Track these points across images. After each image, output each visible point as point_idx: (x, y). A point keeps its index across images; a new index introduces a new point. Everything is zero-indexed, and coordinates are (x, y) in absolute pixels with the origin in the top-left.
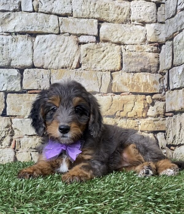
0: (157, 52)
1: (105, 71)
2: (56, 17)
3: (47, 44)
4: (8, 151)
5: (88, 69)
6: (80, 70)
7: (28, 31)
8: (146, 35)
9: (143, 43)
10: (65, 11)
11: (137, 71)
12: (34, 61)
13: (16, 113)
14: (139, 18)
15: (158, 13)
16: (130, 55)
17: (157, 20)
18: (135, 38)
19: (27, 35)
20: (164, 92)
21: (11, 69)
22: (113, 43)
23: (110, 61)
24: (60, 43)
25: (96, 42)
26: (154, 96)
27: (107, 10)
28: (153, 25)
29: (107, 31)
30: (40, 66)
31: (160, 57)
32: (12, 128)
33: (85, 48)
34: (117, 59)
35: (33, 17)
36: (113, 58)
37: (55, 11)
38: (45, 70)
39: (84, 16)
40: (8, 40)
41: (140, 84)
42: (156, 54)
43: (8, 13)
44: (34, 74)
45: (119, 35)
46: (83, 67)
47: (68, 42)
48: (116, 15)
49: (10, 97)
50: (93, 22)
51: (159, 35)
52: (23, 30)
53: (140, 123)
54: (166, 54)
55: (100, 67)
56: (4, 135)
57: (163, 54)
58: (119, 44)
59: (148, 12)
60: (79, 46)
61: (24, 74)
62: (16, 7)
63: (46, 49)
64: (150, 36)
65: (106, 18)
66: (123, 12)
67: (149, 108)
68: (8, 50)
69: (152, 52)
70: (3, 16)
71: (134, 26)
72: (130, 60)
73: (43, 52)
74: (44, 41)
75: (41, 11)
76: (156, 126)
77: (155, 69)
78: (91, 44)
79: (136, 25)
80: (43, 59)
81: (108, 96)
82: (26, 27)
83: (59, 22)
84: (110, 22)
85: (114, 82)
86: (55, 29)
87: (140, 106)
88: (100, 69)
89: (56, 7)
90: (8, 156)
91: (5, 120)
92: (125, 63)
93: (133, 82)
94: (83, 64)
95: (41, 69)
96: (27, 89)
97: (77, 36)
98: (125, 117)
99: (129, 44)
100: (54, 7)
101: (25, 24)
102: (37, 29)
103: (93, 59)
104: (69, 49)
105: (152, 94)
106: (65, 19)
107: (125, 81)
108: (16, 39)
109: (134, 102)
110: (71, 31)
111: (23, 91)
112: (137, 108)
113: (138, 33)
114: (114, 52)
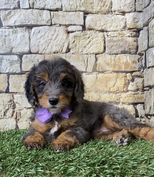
0: (136, 37)
1: (91, 54)
2: (49, 12)
3: (41, 34)
4: (11, 120)
5: (76, 53)
6: (69, 54)
7: (26, 24)
8: (126, 23)
9: (123, 30)
10: (56, 7)
11: (118, 53)
12: (31, 48)
13: (17, 90)
14: (119, 8)
15: (136, 4)
16: (112, 40)
17: (135, 10)
18: (116, 25)
19: (25, 27)
20: (142, 70)
21: (12, 55)
22: (97, 30)
23: (95, 45)
24: (52, 32)
25: (82, 31)
26: (133, 73)
27: (91, 4)
28: (132, 14)
29: (91, 21)
30: (35, 52)
31: (138, 41)
32: (14, 102)
33: (73, 35)
34: (101, 44)
35: (30, 12)
36: (97, 43)
37: (48, 7)
38: (40, 55)
39: (72, 10)
40: (10, 32)
41: (121, 64)
42: (135, 38)
43: (10, 11)
44: (31, 58)
45: (102, 24)
46: (71, 51)
47: (58, 31)
48: (99, 8)
49: (12, 78)
50: (80, 14)
51: (137, 22)
52: (22, 24)
53: (121, 96)
54: (144, 38)
55: (86, 51)
56: (8, 108)
57: (142, 38)
58: (102, 31)
59: (127, 3)
60: (68, 34)
61: (22, 59)
62: (16, 6)
63: (41, 38)
64: (130, 23)
65: (90, 10)
66: (105, 5)
67: (129, 84)
68: (10, 40)
69: (132, 37)
70: (6, 14)
71: (115, 16)
72: (112, 44)
73: (38, 41)
74: (39, 32)
75: (36, 7)
76: (136, 99)
77: (134, 50)
78: (78, 32)
79: (117, 14)
80: (38, 46)
81: (93, 75)
82: (24, 21)
83: (51, 15)
84: (94, 14)
85: (98, 62)
86: (48, 22)
87: (121, 82)
88: (86, 53)
89: (49, 3)
90: (11, 125)
91: (8, 96)
92: (107, 47)
93: (115, 63)
94: (71, 49)
95: (36, 55)
96: (25, 71)
97: (66, 26)
98: (108, 92)
99: (111, 31)
100: (47, 4)
101: (23, 19)
102: (33, 23)
103: (80, 45)
104: (60, 37)
105: (132, 72)
106: (56, 13)
107: (108, 62)
108: (16, 31)
109: (116, 79)
110: (61, 23)
111: (22, 73)
112: (119, 84)
113: (118, 21)
114: (98, 38)
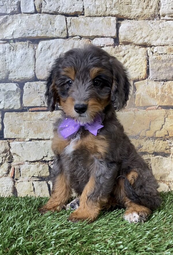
2: (64, 17)
4: (6, 180)
7: (29, 37)
10: (75, 9)
11: (169, 79)
12: (36, 72)
13: (16, 135)
14: (171, 11)
16: (159, 59)
18: (165, 37)
19: (28, 41)
21: (8, 83)
22: (136, 45)
23: (133, 67)
24: (69, 48)
25: (114, 46)
27: (128, 5)
29: (128, 31)
30: (43, 77)
32: (10, 153)
34: (142, 65)
35: (35, 19)
36: (136, 64)
37: (63, 10)
39: (98, 14)
40: (6, 48)
43: (5, 16)
44: (36, 88)
45: (144, 35)
48: (140, 10)
49: (8, 116)
50: (110, 21)
52: (24, 36)
53: (172, 145)
56: (1, 162)
58: (145, 45)
61: (24, 88)
62: (14, 9)
63: (51, 57)
65: (127, 14)
66: (150, 6)
68: (5, 61)
71: (165, 22)
72: (159, 65)
73: (47, 61)
74: (49, 48)
75: (45, 11)
78: (108, 47)
79: (167, 20)
80: (47, 69)
81: (129, 112)
82: (27, 32)
83: (67, 23)
84: (132, 19)
85: (137, 93)
86: (62, 33)
89: (63, 4)
90: (6, 187)
91: (2, 144)
92: (152, 70)
93: (163, 93)
96: (28, 106)
97: (90, 39)
98: (152, 137)
99: (158, 46)
100: (61, 5)
101: (25, 29)
102: (40, 34)
106: (74, 19)
107: (152, 92)
108: (15, 47)
109: (164, 119)
110: (83, 34)
111: (24, 109)
112: (169, 125)
113: (169, 30)
114: (138, 56)
